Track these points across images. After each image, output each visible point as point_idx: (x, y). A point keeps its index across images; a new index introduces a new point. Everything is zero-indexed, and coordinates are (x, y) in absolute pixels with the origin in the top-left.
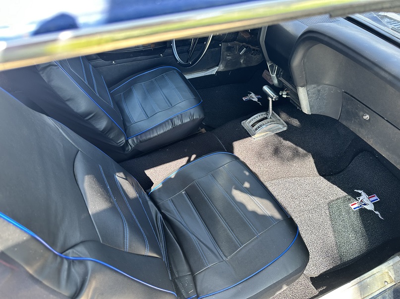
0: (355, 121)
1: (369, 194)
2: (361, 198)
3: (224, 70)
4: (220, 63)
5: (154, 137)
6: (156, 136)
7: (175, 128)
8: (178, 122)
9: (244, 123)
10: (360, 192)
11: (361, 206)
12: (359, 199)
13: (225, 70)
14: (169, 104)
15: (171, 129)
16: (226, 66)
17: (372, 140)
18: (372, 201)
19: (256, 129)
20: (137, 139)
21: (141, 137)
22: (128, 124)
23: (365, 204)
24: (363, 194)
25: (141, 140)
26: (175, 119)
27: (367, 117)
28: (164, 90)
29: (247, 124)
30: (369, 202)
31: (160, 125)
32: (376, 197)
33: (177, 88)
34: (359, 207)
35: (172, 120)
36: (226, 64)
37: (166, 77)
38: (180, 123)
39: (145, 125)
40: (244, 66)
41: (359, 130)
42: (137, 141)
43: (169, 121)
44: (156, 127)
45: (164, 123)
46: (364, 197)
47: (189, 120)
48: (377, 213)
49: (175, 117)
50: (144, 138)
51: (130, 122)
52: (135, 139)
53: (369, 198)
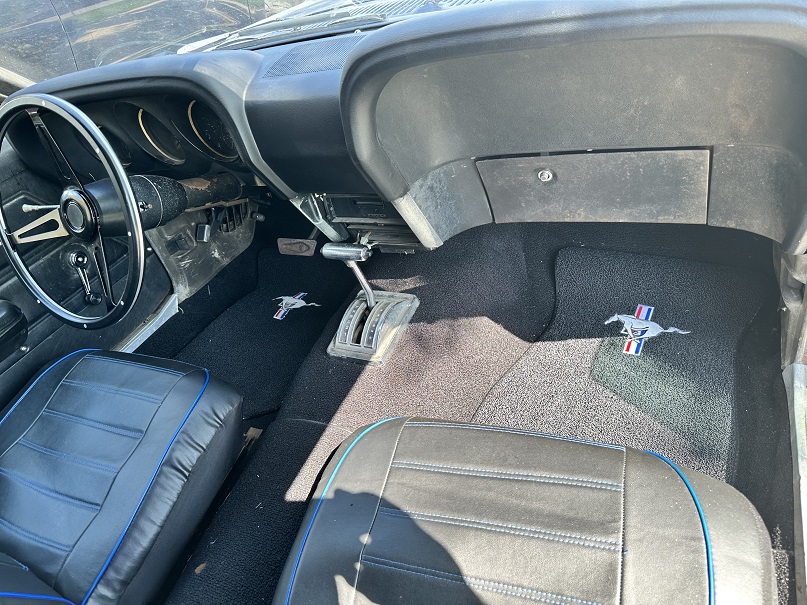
0: (527, 202)
1: (630, 311)
2: (627, 326)
3: (194, 292)
4: (174, 284)
5: (154, 542)
6: (158, 535)
7: (190, 476)
8: (189, 457)
9: (332, 350)
10: (614, 318)
11: (641, 340)
12: (626, 331)
13: (195, 290)
14: (132, 434)
15: (183, 487)
16: (191, 283)
17: (581, 211)
18: (647, 318)
19: (370, 342)
20: (108, 584)
21: (117, 571)
22: (52, 569)
23: (643, 332)
24: (622, 318)
25: (121, 578)
26: (178, 454)
27: (547, 176)
28: (91, 414)
29: (341, 345)
30: (644, 325)
31: (148, 497)
32: (645, 309)
33: (122, 385)
34: (639, 345)
35: (169, 463)
36: (189, 278)
37: (75, 383)
38: (196, 454)
39: (105, 530)
40: (226, 261)
41: (544, 212)
42: (114, 590)
43: (165, 469)
44: (141, 512)
45: (155, 484)
46: (629, 322)
47: (213, 431)
48: (671, 330)
49: (173, 450)
50: (126, 565)
51: (53, 558)
52: (102, 590)
53: (638, 317)
